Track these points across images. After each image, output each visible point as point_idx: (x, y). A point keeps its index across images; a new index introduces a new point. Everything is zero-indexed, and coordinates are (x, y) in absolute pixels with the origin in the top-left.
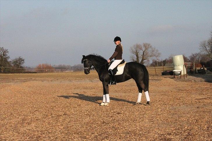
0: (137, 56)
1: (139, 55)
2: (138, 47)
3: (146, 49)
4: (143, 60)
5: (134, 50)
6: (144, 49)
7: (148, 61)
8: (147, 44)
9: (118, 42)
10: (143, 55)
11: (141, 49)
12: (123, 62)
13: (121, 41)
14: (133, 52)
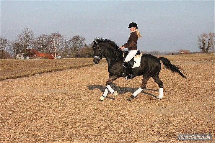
0: (204, 43)
1: (205, 43)
2: (204, 36)
3: (211, 37)
4: (208, 47)
5: (201, 38)
6: (209, 38)
7: (213, 47)
8: (212, 33)
9: (133, 29)
10: (209, 42)
11: (207, 37)
12: (138, 53)
13: (137, 28)
14: (200, 40)
